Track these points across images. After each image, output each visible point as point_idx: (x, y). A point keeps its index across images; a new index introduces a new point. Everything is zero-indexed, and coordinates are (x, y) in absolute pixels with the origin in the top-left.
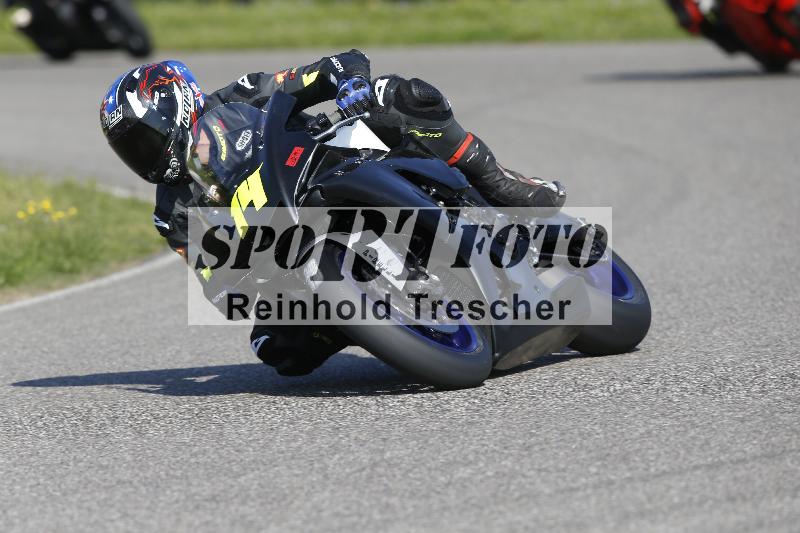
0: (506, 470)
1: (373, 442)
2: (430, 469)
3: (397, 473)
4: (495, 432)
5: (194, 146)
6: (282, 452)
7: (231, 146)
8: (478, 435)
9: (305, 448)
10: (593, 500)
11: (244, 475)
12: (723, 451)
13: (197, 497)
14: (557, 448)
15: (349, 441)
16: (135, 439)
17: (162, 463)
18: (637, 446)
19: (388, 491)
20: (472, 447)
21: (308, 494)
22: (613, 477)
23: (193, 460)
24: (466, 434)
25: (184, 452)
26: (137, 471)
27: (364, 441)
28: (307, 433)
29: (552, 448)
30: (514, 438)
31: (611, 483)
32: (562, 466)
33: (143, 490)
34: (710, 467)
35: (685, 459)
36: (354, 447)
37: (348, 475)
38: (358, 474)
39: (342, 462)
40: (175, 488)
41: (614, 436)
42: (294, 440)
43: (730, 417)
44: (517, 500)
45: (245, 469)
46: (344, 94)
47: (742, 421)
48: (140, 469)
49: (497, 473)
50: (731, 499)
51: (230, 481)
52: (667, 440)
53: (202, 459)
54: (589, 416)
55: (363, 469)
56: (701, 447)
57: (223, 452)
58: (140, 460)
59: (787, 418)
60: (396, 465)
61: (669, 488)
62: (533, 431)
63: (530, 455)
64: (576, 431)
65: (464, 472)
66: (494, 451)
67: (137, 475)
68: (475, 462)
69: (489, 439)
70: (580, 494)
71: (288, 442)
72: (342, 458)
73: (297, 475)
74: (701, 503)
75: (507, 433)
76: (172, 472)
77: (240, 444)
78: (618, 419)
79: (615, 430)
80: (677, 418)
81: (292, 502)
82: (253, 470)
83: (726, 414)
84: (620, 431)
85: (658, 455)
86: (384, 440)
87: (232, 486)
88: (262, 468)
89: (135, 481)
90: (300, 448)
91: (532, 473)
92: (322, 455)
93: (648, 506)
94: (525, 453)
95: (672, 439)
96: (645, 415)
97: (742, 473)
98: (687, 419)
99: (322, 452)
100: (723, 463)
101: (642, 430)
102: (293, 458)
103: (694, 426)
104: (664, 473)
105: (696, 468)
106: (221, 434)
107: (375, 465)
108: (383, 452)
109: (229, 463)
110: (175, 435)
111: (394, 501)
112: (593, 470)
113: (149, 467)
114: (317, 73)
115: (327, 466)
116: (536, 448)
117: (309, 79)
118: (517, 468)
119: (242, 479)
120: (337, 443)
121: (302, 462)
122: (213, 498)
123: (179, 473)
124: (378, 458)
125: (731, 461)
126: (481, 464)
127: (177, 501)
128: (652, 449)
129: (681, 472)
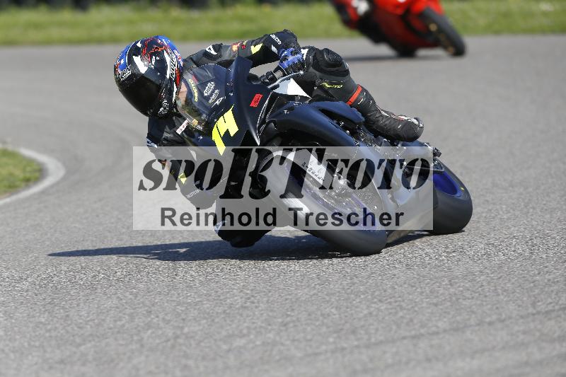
0: (269, 341)
1: (176, 321)
2: (215, 340)
3: (192, 342)
4: (262, 314)
5: (178, 93)
6: (111, 329)
7: (201, 93)
8: (250, 316)
9: (127, 326)
10: (331, 361)
11: (84, 344)
12: (422, 326)
13: (51, 361)
14: (306, 324)
15: (158, 321)
16: (6, 320)
17: (25, 337)
18: (362, 323)
19: (186, 356)
20: (246, 324)
21: (130, 358)
22: (345, 345)
23: (47, 334)
24: (241, 315)
25: (41, 329)
26: (7, 342)
27: (169, 320)
28: (129, 315)
29: (302, 325)
30: (275, 317)
31: (343, 349)
32: (309, 337)
33: (12, 356)
34: (413, 337)
35: (396, 332)
36: (162, 324)
37: (158, 344)
38: (164, 344)
39: (154, 335)
40: (34, 354)
41: (346, 316)
42: (120, 320)
43: (427, 302)
44: (278, 361)
45: (84, 341)
46: (285, 58)
47: (436, 305)
48: (10, 340)
49: (263, 343)
50: (428, 360)
51: (74, 349)
52: (383, 318)
53: (53, 334)
54: (328, 302)
55: (168, 340)
56: (408, 324)
57: (69, 329)
58: (10, 335)
59: (467, 303)
60: (192, 337)
61: (385, 352)
62: (289, 313)
63: (286, 330)
64: (319, 313)
65: (240, 342)
66: (261, 327)
67: (7, 345)
68: (248, 334)
69: (258, 319)
70: (322, 357)
71: (115, 321)
72: (153, 333)
73: (122, 345)
74: (407, 363)
75: (271, 314)
76: (32, 343)
77: (81, 323)
78: (349, 304)
79: (347, 312)
80: (390, 303)
81: (118, 364)
82: (90, 341)
83: (424, 300)
84: (350, 312)
85: (377, 330)
86: (183, 320)
87: (75, 353)
88: (97, 340)
89: (7, 350)
90: (123, 325)
91: (288, 342)
92: (139, 331)
93: (370, 366)
94: (283, 328)
95: (387, 318)
96: (368, 301)
97: (435, 341)
98: (397, 304)
99: (139, 328)
100: (422, 335)
101: (366, 312)
102: (119, 332)
103: (402, 308)
104: (381, 342)
105: (404, 338)
106: (67, 316)
107: (177, 337)
108: (182, 328)
109: (73, 336)
110: (35, 317)
111: (191, 363)
112: (331, 340)
113: (15, 340)
114: (261, 45)
115: (142, 339)
116: (291, 325)
117: (255, 49)
118: (278, 339)
119: (82, 348)
120: (150, 321)
121: (125, 335)
122: (62, 362)
123: (37, 344)
124: (179, 332)
125: (429, 334)
126: (252, 337)
127: (36, 364)
128: (373, 325)
129: (393, 341)
